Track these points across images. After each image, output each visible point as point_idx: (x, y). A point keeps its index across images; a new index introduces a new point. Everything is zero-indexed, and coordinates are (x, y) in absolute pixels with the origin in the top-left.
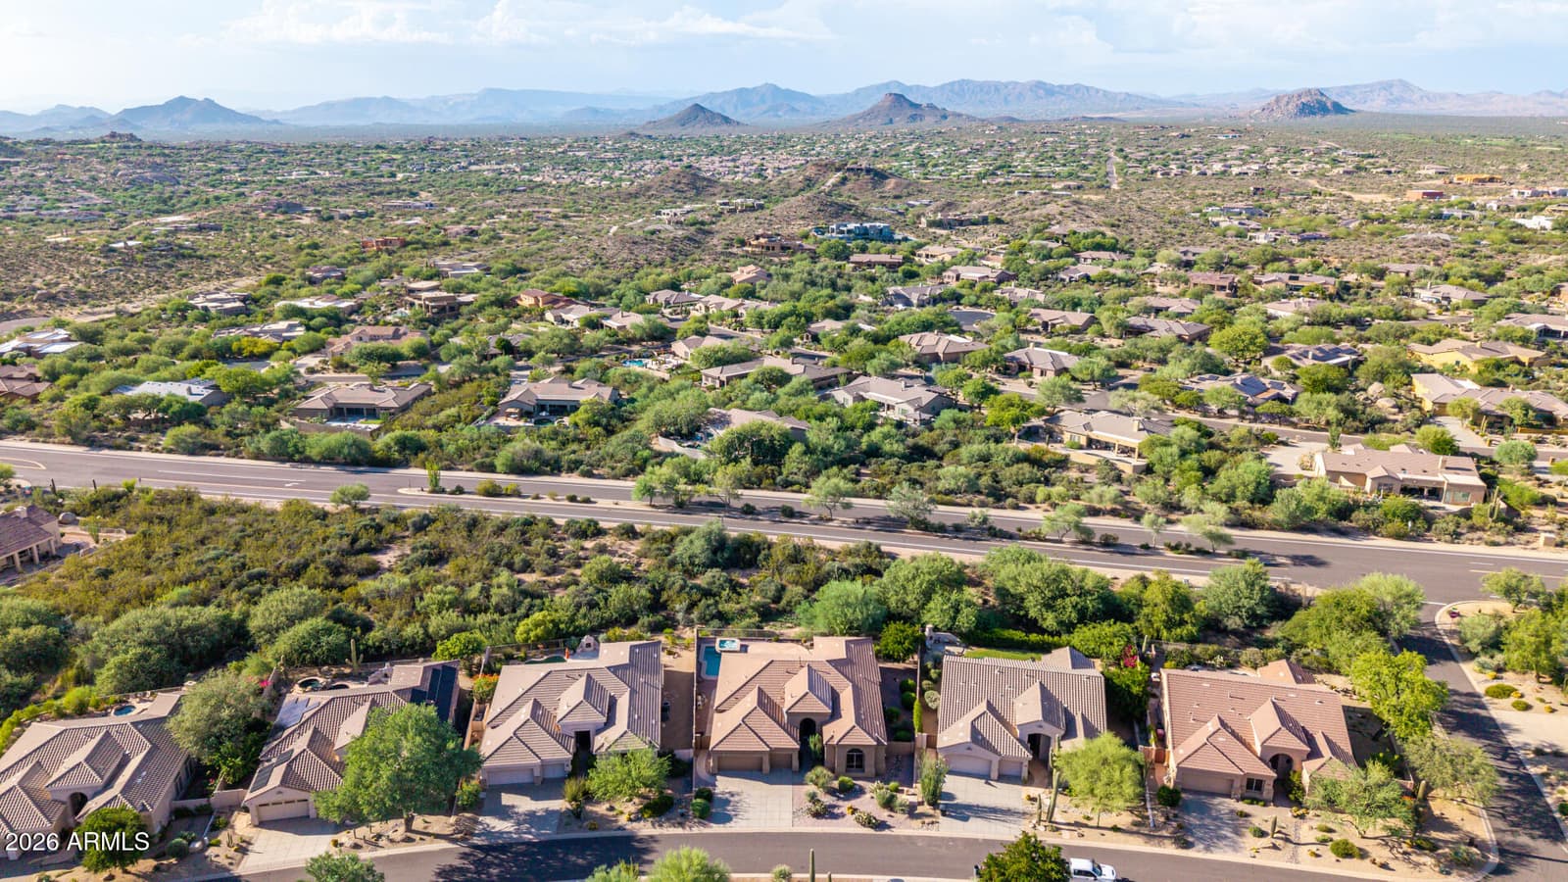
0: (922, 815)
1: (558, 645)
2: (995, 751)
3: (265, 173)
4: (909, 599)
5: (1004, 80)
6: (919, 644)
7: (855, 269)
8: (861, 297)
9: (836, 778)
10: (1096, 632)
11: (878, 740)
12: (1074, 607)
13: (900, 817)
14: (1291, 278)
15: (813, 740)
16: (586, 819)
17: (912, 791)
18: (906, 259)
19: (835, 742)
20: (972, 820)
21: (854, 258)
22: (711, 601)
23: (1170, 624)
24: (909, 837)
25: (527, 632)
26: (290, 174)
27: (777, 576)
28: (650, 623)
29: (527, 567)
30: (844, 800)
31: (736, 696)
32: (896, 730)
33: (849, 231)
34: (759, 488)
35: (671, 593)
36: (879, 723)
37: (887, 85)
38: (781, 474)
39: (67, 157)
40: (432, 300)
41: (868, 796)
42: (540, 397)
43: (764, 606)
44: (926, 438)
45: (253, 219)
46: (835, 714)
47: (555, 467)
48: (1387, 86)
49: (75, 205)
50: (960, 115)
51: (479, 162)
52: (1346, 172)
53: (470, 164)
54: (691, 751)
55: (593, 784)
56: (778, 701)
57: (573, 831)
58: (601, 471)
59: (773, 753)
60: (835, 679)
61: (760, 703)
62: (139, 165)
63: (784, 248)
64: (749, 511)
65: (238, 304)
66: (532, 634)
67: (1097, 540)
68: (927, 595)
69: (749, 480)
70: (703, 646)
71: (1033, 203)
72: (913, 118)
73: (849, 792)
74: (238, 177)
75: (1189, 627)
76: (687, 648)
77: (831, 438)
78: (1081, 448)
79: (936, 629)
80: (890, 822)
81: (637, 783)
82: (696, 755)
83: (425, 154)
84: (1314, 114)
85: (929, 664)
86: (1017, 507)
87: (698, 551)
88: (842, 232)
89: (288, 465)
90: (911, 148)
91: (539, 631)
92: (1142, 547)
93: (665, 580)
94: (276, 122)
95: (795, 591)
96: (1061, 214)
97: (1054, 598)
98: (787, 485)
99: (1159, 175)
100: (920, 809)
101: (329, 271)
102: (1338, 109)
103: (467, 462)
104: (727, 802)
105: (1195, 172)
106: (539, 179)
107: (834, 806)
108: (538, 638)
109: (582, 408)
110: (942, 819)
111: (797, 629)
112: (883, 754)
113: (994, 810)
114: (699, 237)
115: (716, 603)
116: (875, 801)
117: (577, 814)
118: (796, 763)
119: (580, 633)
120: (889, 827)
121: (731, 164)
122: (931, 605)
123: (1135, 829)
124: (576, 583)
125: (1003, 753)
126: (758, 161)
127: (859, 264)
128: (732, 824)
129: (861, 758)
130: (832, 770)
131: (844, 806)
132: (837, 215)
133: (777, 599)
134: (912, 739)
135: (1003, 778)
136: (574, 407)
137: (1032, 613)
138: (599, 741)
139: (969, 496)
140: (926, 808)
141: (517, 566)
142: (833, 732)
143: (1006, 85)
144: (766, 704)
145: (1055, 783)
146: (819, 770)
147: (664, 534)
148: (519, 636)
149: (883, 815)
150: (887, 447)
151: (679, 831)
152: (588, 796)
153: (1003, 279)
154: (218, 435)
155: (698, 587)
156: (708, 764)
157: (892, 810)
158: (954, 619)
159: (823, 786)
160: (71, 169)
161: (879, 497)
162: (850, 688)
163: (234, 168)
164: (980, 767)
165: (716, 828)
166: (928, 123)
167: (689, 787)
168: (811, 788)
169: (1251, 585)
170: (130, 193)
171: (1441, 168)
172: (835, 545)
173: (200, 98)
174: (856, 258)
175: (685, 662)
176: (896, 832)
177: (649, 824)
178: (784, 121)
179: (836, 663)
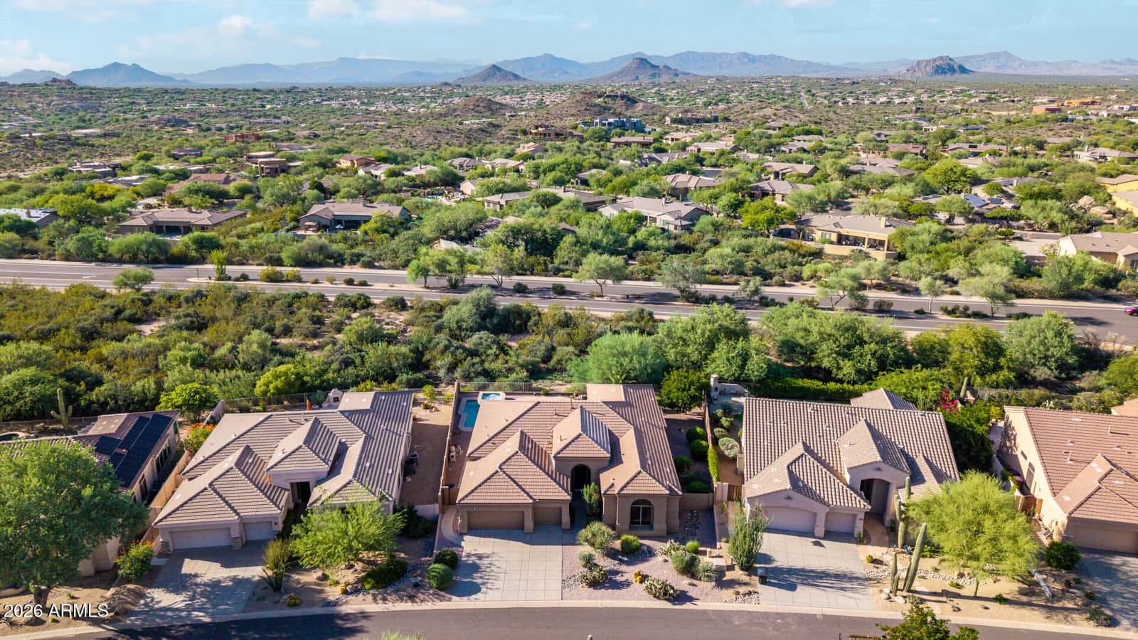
0: (732, 584)
1: (302, 400)
2: (822, 501)
3: (166, 105)
4: (689, 350)
5: (719, 52)
6: (703, 393)
7: (614, 147)
8: (622, 162)
9: (618, 537)
10: (904, 377)
11: (670, 489)
12: (874, 354)
13: (705, 586)
14: (970, 147)
15: (588, 492)
16: (287, 591)
17: (716, 552)
18: (655, 140)
19: (616, 490)
20: (800, 588)
21: (613, 140)
22: (477, 360)
23: (983, 371)
24: (720, 613)
25: (267, 385)
26: (185, 105)
27: (547, 337)
28: (408, 381)
29: (287, 331)
30: (628, 563)
31: (493, 441)
32: (691, 479)
33: (610, 124)
34: (532, 274)
35: (434, 353)
36: (669, 469)
37: (634, 54)
38: (552, 263)
39: (15, 93)
40: (266, 163)
41: (660, 558)
42: (336, 213)
43: (534, 364)
44: (686, 239)
45: (148, 130)
46: (615, 458)
47: (339, 260)
48: (995, 56)
49: (14, 123)
50: (688, 74)
51: (330, 99)
52: (981, 101)
53: (323, 100)
54: (437, 506)
55: (299, 546)
56: (543, 445)
57: (263, 608)
58: (382, 263)
59: (538, 507)
60: (612, 421)
61: (522, 447)
62: (68, 98)
63: (558, 135)
64: (521, 290)
65: (108, 169)
66: (271, 386)
67: (870, 307)
68: (711, 345)
69: (522, 268)
70: (464, 400)
71: (752, 108)
72: (654, 75)
73: (634, 554)
74: (145, 107)
75: (1006, 372)
76: (447, 402)
77: (601, 233)
78: (832, 243)
79: (721, 379)
80: (692, 592)
81: (355, 544)
82: (443, 511)
83: (290, 94)
84: (945, 73)
85: (719, 412)
86: (783, 285)
87: (465, 316)
88: (604, 125)
89: (93, 264)
90: (653, 91)
91: (279, 383)
92: (917, 312)
93: (430, 341)
94: (185, 81)
95: (563, 351)
96: (775, 115)
97: (849, 347)
98: (557, 272)
99: (840, 104)
100: (729, 575)
101: (191, 151)
102: (963, 70)
103: (258, 258)
104: (475, 568)
105: (866, 102)
106: (373, 109)
107: (616, 573)
108: (279, 391)
109: (372, 220)
110: (761, 588)
111: (569, 386)
112: (676, 507)
113: (824, 575)
114: (490, 129)
115: (482, 362)
116: (671, 565)
117: (275, 585)
118: (566, 518)
119: (327, 389)
120: (691, 599)
121: (519, 100)
122: (716, 354)
123: (1025, 599)
124: (334, 344)
125: (832, 502)
126: (539, 97)
127: (617, 144)
128: (479, 595)
129: (648, 512)
130: (614, 528)
131: (629, 572)
132: (599, 113)
133: (547, 359)
134: (709, 488)
135: (830, 535)
136: (367, 219)
137: (826, 363)
138: (316, 493)
139: (735, 277)
140: (738, 574)
141: (277, 331)
142: (613, 480)
143: (720, 55)
144: (528, 447)
145: (900, 541)
146: (596, 526)
147: (433, 304)
148: (258, 390)
149: (683, 583)
150: (652, 242)
151: (407, 606)
152: (294, 563)
153: (735, 149)
154: (41, 244)
155: (465, 349)
156: (456, 520)
157: (693, 576)
158: (743, 366)
159: (602, 546)
160: (16, 100)
161: (648, 279)
162: (632, 431)
163: (144, 101)
164: (800, 522)
165: (457, 603)
166: (665, 78)
167: (428, 550)
168: (586, 549)
169: (1059, 334)
170: (59, 116)
171: (1052, 98)
172: (607, 315)
173: (129, 64)
174: (616, 139)
175: (442, 416)
176: (700, 606)
177: (370, 598)
178: (558, 79)
179: (613, 405)
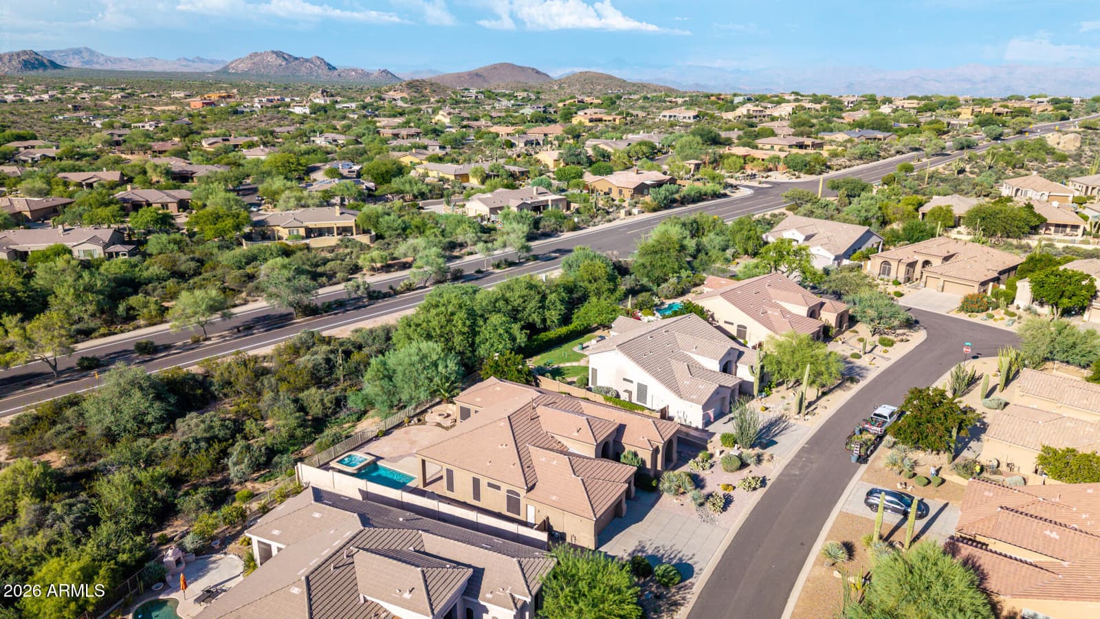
13: (755, 468)
24: (784, 475)
48: (77, 52)
67: (449, 276)
78: (303, 237)
84: (36, 68)
92: (477, 272)
102: (54, 65)
120: (765, 479)
128: (696, 567)
176: (772, 479)
